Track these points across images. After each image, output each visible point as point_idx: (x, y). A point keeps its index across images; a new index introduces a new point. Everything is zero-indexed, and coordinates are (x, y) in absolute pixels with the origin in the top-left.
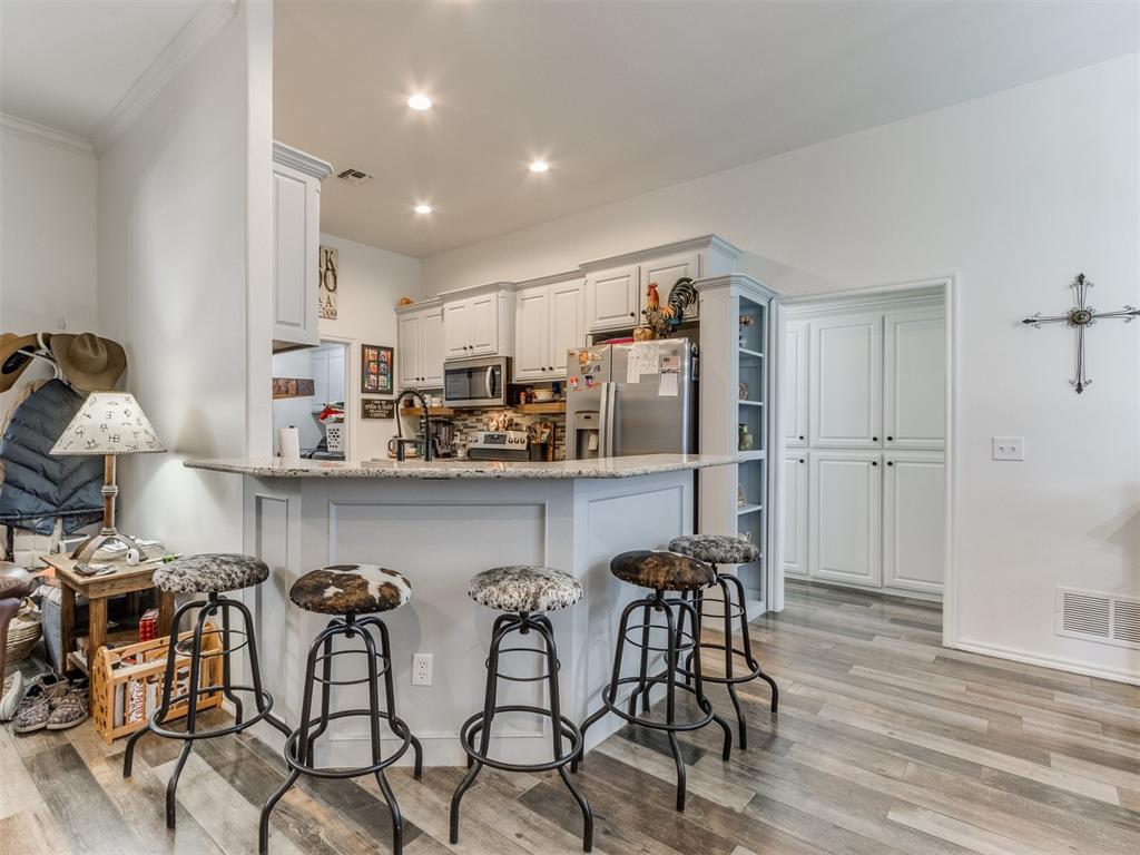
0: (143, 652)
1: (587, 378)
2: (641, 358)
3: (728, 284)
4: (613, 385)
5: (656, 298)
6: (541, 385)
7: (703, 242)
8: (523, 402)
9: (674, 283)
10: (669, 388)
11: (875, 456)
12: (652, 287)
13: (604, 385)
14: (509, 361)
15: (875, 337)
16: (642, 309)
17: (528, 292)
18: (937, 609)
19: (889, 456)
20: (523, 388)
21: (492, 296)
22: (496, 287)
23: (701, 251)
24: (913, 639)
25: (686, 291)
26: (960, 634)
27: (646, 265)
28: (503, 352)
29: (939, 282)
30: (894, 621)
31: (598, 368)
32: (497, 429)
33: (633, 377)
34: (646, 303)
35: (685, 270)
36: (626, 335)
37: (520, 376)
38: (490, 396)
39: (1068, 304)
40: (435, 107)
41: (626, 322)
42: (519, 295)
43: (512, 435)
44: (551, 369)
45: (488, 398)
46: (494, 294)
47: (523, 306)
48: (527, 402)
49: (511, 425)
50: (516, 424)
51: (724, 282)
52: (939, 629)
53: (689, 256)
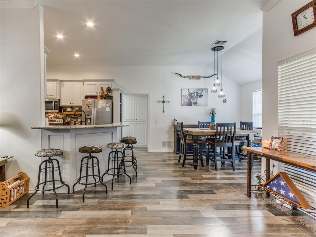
0: (9, 182)
1: (89, 106)
2: (101, 103)
3: (119, 90)
4: (95, 108)
5: (103, 90)
6: (69, 107)
7: (112, 80)
8: (63, 111)
9: (107, 88)
10: (108, 110)
11: (134, 123)
12: (102, 88)
13: (93, 108)
14: (59, 100)
15: (134, 101)
16: (99, 92)
17: (65, 83)
18: (147, 148)
19: (136, 123)
20: (62, 107)
21: (55, 83)
22: (56, 80)
23: (112, 82)
24: (144, 152)
25: (109, 90)
26: (150, 150)
27: (100, 83)
28: (58, 98)
29: (147, 94)
30: (140, 150)
31: (91, 104)
32: (51, 118)
33: (100, 107)
34: (100, 91)
35: (109, 86)
36: (95, 97)
37: (62, 104)
38: (54, 109)
39: (162, 100)
40: (64, 38)
41: (95, 94)
42: (62, 83)
43: (57, 120)
44: (73, 103)
45: (53, 110)
46: (55, 82)
47: (64, 86)
48: (64, 111)
49: (57, 117)
50: (58, 117)
51: (118, 90)
52: (147, 150)
53: (110, 83)
